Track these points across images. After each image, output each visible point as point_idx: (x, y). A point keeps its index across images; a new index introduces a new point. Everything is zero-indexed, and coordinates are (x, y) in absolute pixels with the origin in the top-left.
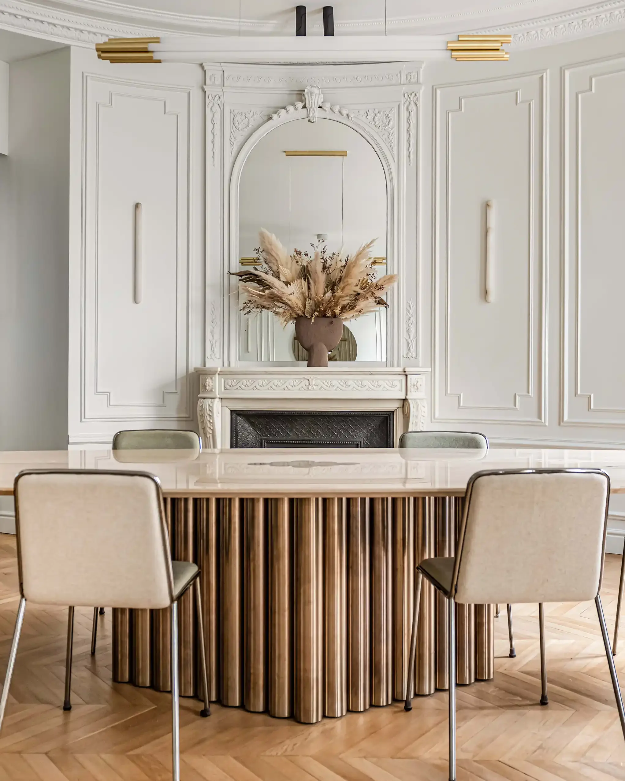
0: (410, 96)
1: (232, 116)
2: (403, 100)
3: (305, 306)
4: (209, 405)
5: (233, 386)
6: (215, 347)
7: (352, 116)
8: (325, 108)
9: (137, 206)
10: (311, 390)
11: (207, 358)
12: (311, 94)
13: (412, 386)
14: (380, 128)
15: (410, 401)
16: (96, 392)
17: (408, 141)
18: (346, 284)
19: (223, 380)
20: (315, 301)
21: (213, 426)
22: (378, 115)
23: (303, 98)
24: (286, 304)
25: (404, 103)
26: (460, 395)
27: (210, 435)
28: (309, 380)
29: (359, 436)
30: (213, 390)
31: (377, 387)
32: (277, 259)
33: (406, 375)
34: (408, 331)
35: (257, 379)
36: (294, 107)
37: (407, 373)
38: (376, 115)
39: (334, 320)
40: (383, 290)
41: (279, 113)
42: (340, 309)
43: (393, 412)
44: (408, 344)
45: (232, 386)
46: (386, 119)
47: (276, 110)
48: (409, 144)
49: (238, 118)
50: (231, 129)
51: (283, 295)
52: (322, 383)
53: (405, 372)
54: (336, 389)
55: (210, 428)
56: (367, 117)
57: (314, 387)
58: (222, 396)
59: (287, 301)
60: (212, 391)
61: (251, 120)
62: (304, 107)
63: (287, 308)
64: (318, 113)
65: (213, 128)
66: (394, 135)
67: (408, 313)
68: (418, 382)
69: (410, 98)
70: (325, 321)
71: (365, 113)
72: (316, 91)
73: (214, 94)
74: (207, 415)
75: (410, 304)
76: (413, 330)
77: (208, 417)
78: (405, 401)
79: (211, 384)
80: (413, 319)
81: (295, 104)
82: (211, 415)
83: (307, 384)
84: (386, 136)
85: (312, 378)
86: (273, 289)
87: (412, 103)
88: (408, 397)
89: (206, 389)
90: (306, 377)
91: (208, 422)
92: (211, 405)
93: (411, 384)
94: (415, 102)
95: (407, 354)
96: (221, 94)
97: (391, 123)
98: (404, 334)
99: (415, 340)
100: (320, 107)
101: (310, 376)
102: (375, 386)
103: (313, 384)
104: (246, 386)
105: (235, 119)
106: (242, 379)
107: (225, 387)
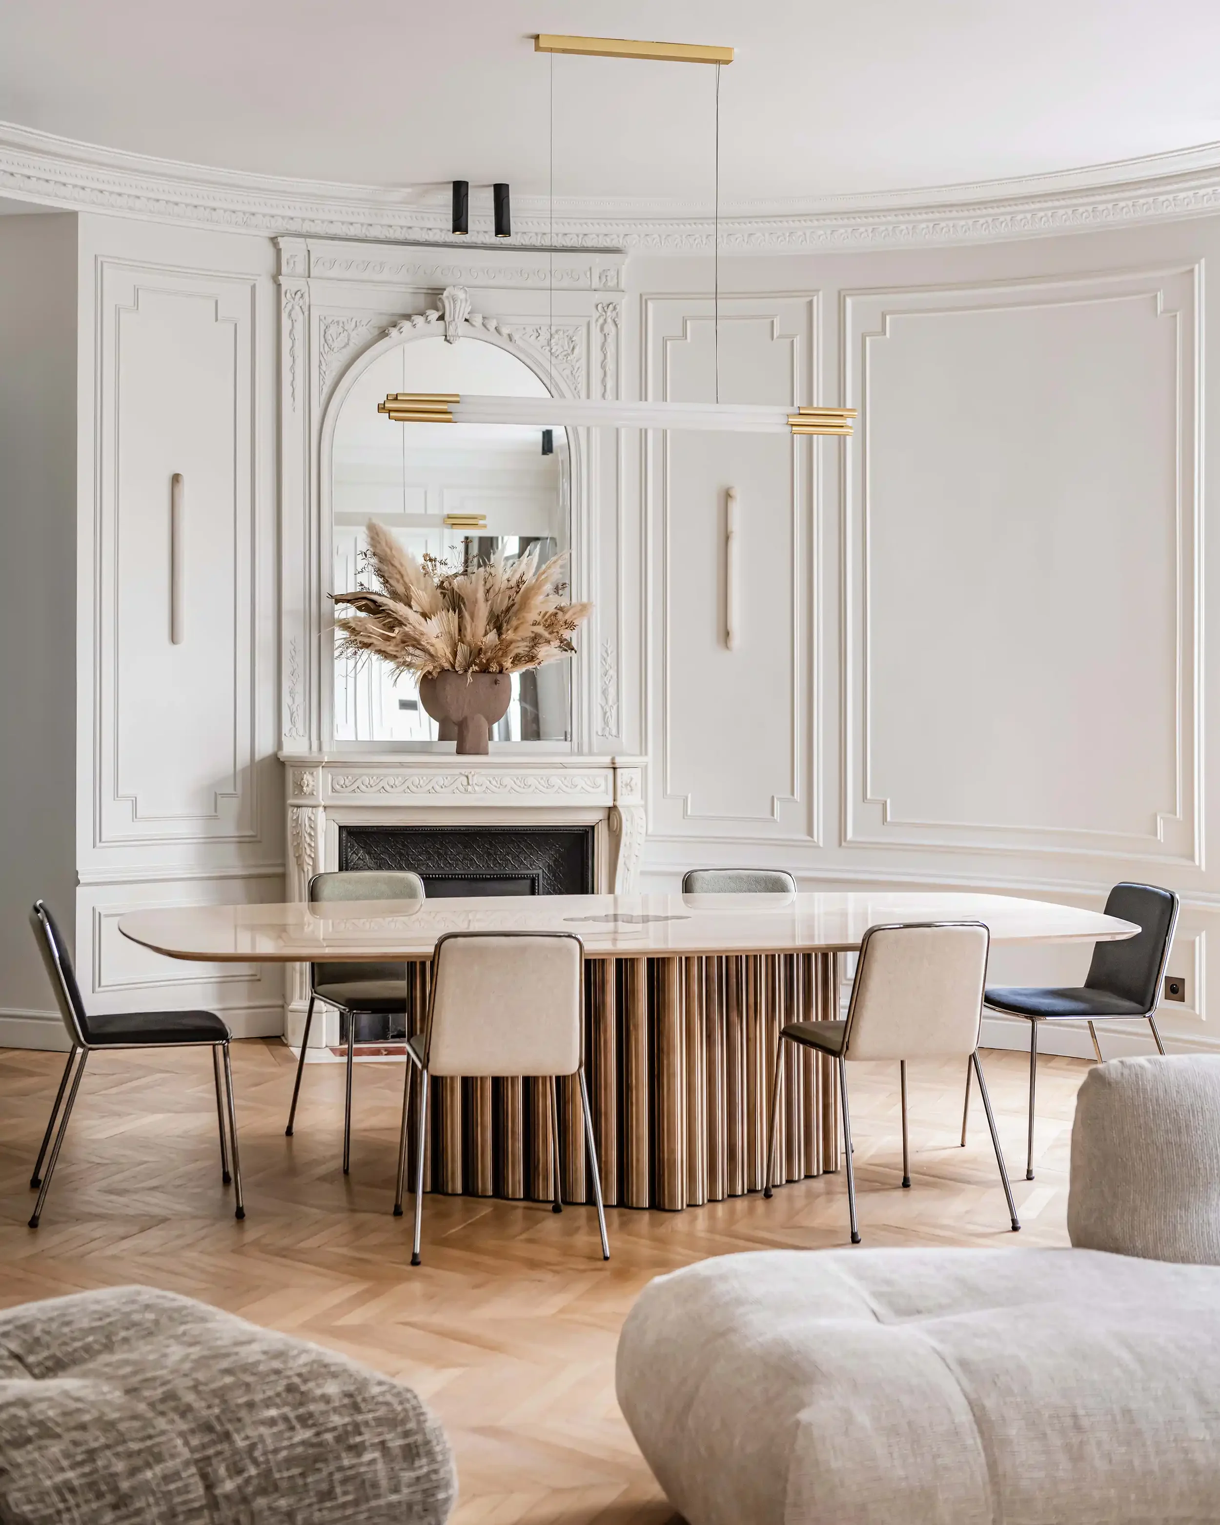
0: (606, 308)
1: (323, 328)
2: (595, 315)
3: (455, 654)
4: (310, 819)
5: (346, 787)
6: (296, 718)
7: (516, 337)
8: (474, 323)
9: (176, 479)
10: (470, 793)
11: (285, 735)
12: (454, 301)
13: (623, 786)
14: (560, 357)
15: (621, 809)
16: (117, 796)
17: (603, 381)
18: (521, 621)
19: (330, 776)
20: (470, 646)
21: (316, 853)
22: (556, 336)
23: (440, 304)
24: (424, 650)
25: (597, 320)
26: (687, 798)
27: (310, 868)
28: (467, 777)
29: (535, 866)
30: (315, 794)
31: (571, 788)
32: (404, 573)
33: (614, 768)
34: (604, 692)
35: (385, 776)
36: (425, 319)
37: (617, 766)
38: (551, 335)
39: (499, 677)
40: (574, 629)
41: (401, 328)
42: (511, 660)
43: (593, 827)
44: (605, 713)
45: (344, 786)
46: (568, 343)
47: (395, 318)
48: (605, 386)
49: (332, 330)
50: (322, 350)
51: (422, 636)
52: (488, 782)
53: (613, 763)
54: (509, 791)
55: (310, 856)
56: (539, 338)
57: (477, 788)
58: (328, 803)
59: (428, 647)
60: (313, 794)
61: (353, 334)
62: (441, 318)
63: (428, 657)
64: (462, 327)
65: (293, 347)
66: (582, 370)
67: (604, 664)
68: (632, 779)
69: (605, 312)
70: (486, 679)
71: (535, 331)
72: (461, 295)
73: (294, 290)
74: (306, 835)
75: (608, 648)
76: (612, 691)
77: (308, 839)
78: (612, 811)
79: (311, 783)
81: (427, 314)
82: (313, 834)
83: (465, 783)
84: (567, 372)
85: (473, 773)
86: (406, 625)
87: (609, 320)
88: (618, 803)
89: (302, 791)
90: (463, 771)
91: (306, 846)
92: (313, 819)
93: (622, 782)
94: (614, 320)
95: (604, 729)
96: (305, 289)
97: (576, 351)
98: (598, 698)
99: (615, 707)
100: (466, 320)
101: (469, 770)
102: (569, 786)
103: (474, 784)
104: (369, 786)
105: (328, 333)
106: (361, 775)
107: (333, 788)
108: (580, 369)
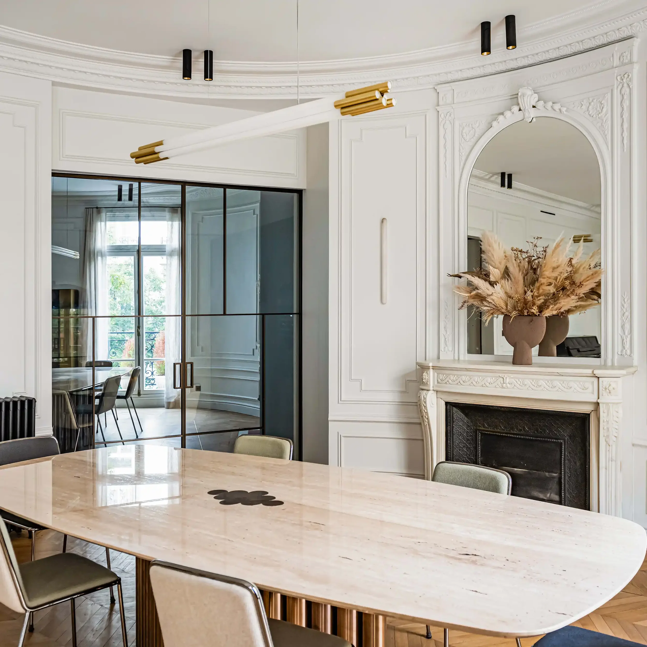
0: (623, 78)
1: (461, 129)
2: (616, 84)
3: (507, 305)
4: (424, 396)
5: (443, 380)
6: (448, 342)
7: (564, 109)
8: (538, 107)
9: (383, 220)
10: (505, 388)
11: (441, 350)
12: (524, 97)
13: (604, 389)
14: (594, 116)
15: (602, 405)
16: (351, 379)
17: (622, 126)
19: (436, 375)
21: (428, 415)
22: (592, 103)
25: (617, 87)
27: (427, 423)
28: (504, 378)
29: (562, 435)
31: (567, 388)
33: (599, 377)
34: (623, 327)
35: (461, 375)
36: (511, 112)
38: (590, 103)
39: (534, 318)
41: (498, 120)
42: (537, 308)
43: (588, 415)
44: (623, 340)
46: (600, 106)
47: (496, 116)
49: (466, 130)
50: (460, 142)
51: (487, 295)
52: (515, 382)
53: (595, 374)
54: (528, 388)
55: (426, 417)
56: (582, 107)
57: (508, 385)
58: (437, 389)
59: (491, 301)
60: (428, 384)
61: (477, 129)
62: (520, 110)
64: (533, 113)
65: (445, 143)
66: (608, 121)
67: (623, 308)
68: (611, 385)
69: (623, 80)
71: (580, 104)
73: (446, 112)
75: (625, 297)
76: (627, 326)
77: (423, 408)
78: (598, 404)
79: (427, 377)
80: (627, 314)
81: (513, 109)
82: (425, 405)
83: (502, 382)
84: (599, 124)
85: (506, 376)
86: (478, 289)
87: (625, 85)
88: (600, 401)
89: (423, 381)
90: (501, 375)
92: (426, 397)
93: (603, 387)
94: (628, 84)
95: (622, 351)
96: (451, 111)
97: (604, 110)
98: (618, 330)
99: (629, 336)
100: (534, 107)
101: (504, 374)
102: (566, 387)
103: (507, 383)
104: (453, 381)
105: (464, 131)
106: (449, 374)
107: (437, 381)
108: (607, 121)
